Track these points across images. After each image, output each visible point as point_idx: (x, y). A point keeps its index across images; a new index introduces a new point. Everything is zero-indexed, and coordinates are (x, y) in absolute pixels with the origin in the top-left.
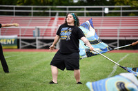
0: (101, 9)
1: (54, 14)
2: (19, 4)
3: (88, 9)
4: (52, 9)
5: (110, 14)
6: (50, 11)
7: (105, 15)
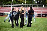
0: (42, 5)
1: (29, 7)
2: (19, 4)
3: (38, 5)
4: (28, 5)
5: (45, 7)
6: (28, 6)
7: (43, 7)
